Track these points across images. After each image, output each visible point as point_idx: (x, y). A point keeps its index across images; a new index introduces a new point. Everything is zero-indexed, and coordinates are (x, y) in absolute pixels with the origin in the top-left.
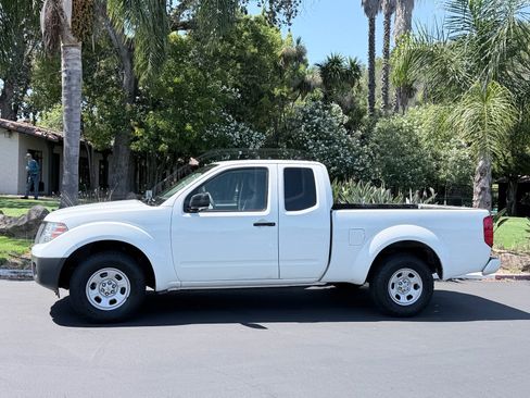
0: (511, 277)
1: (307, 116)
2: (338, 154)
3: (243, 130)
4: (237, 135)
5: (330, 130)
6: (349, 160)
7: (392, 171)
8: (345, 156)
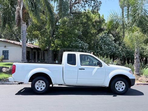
0: (142, 84)
1: (102, 38)
2: (111, 49)
3: (82, 43)
4: (80, 45)
5: (109, 42)
6: (114, 50)
7: (128, 53)
8: (113, 49)
